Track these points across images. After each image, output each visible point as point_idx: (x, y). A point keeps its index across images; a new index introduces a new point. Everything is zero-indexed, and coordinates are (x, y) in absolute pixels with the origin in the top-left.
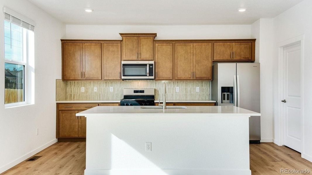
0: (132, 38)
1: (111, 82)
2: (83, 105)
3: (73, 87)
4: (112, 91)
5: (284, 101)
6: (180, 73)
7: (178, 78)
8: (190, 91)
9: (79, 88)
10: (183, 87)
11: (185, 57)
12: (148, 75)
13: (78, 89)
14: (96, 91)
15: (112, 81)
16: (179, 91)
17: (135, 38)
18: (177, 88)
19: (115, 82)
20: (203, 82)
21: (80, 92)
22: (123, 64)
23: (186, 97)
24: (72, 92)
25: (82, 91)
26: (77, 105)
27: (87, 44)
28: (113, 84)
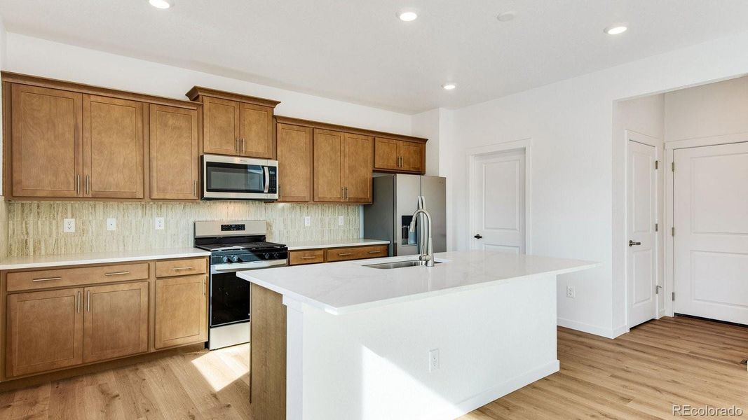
0: (226, 104)
1: (158, 206)
2: (99, 270)
3: (31, 219)
4: (162, 228)
5: (478, 237)
6: (323, 191)
7: (319, 198)
8: (329, 224)
9: (54, 222)
10: (317, 215)
11: (331, 159)
12: (266, 191)
13: (51, 224)
14: (114, 229)
15: (161, 203)
16: (309, 225)
17: (233, 104)
18: (306, 218)
19: (170, 206)
20: (349, 207)
21: (57, 233)
22: (207, 162)
23: (323, 236)
24: (27, 233)
25: (66, 230)
26: (78, 271)
27: (99, 99)
28: (164, 209)
